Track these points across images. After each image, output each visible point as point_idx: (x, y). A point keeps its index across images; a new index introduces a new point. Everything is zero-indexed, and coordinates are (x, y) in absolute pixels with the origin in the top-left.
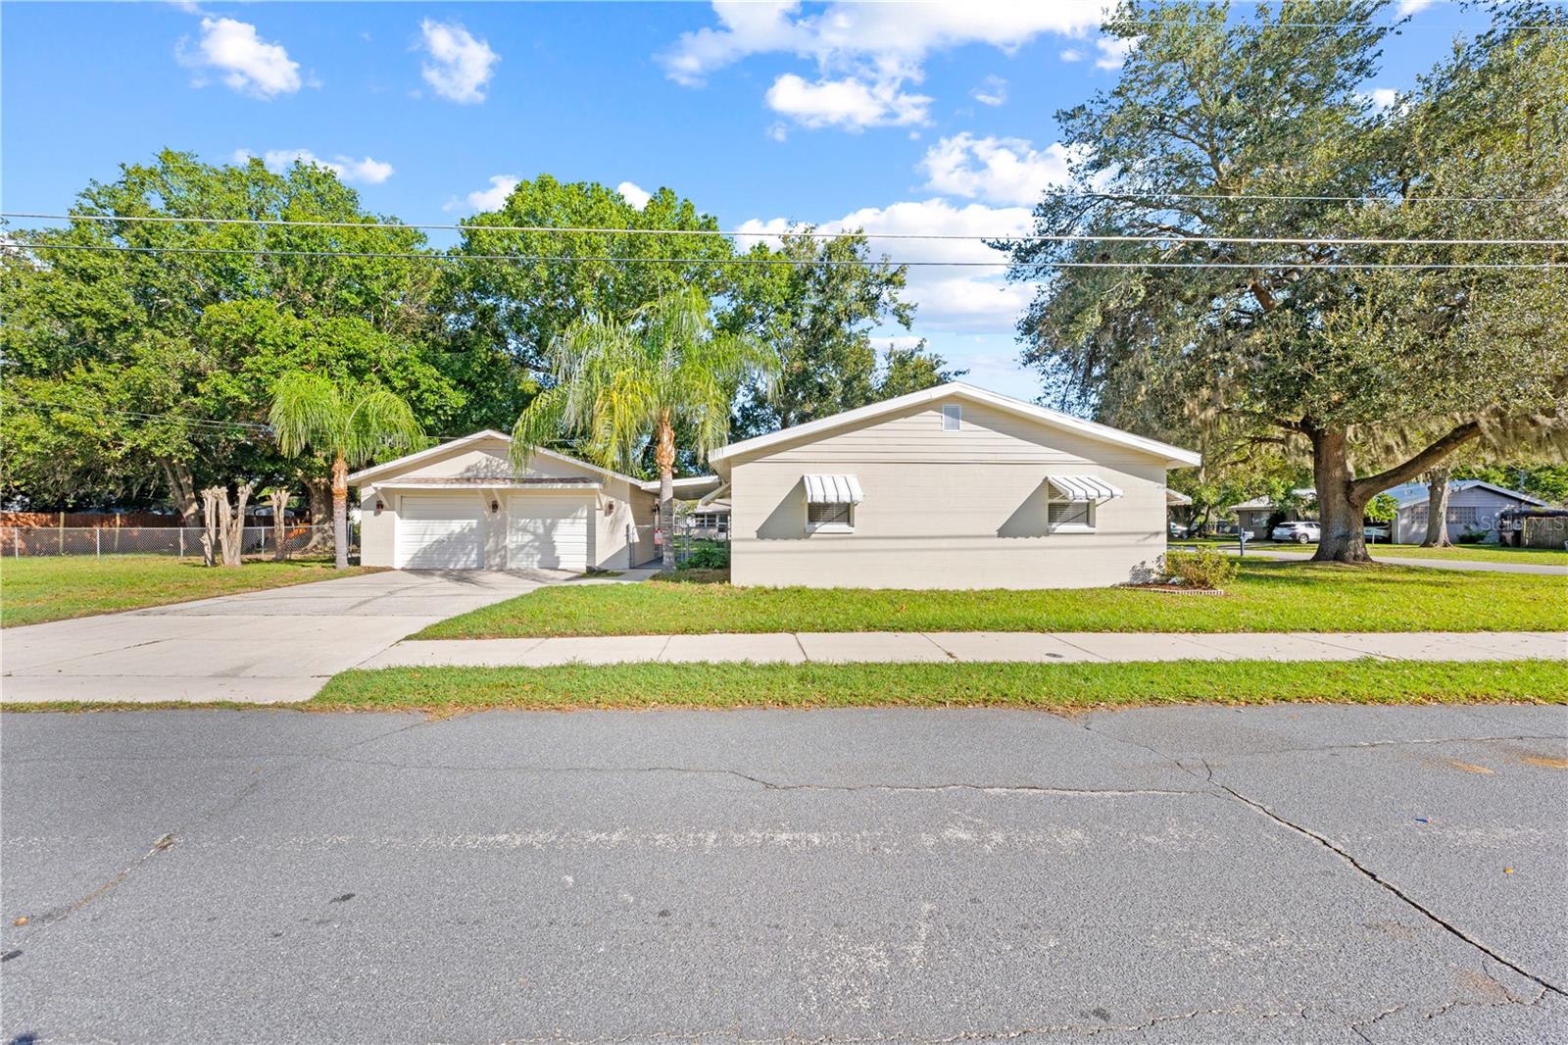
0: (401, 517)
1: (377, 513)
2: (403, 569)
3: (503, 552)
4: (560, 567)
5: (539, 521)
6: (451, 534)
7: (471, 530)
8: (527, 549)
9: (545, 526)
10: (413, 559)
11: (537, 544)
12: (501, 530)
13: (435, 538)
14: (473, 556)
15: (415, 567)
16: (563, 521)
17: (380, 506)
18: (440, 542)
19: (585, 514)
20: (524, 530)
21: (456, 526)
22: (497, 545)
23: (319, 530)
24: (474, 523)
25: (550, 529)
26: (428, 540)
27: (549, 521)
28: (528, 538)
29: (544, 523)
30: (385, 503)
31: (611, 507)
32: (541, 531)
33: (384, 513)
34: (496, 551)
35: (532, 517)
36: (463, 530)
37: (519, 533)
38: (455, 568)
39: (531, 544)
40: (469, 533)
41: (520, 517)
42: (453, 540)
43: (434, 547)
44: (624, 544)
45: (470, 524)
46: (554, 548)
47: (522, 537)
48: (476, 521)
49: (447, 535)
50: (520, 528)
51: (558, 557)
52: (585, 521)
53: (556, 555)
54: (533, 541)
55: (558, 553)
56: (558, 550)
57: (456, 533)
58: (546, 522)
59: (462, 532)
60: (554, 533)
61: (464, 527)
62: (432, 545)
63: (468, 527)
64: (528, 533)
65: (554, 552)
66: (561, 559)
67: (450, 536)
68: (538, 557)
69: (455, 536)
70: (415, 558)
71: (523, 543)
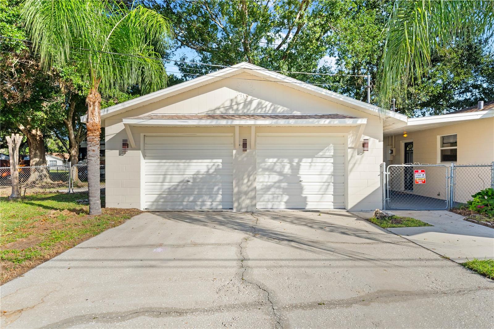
0: (145, 156)
1: (122, 153)
2: (148, 211)
3: (252, 195)
4: (308, 207)
5: (286, 161)
6: (196, 174)
7: (216, 170)
8: (273, 190)
9: (291, 166)
10: (157, 201)
11: (284, 185)
12: (250, 171)
14: (219, 197)
15: (160, 208)
17: (126, 145)
18: (185, 182)
19: (331, 153)
20: (271, 170)
21: (202, 166)
23: (37, 170)
24: (219, 161)
25: (296, 169)
26: (172, 180)
27: (296, 160)
28: (275, 178)
29: (291, 163)
30: (131, 141)
31: (365, 145)
32: (287, 170)
33: (129, 153)
35: (280, 157)
36: (209, 169)
37: (267, 173)
38: (201, 209)
39: (277, 184)
40: (215, 173)
41: (270, 157)
42: (198, 180)
43: (179, 187)
44: (378, 185)
45: (216, 164)
46: (301, 189)
47: (269, 177)
48: (221, 161)
49: (193, 175)
50: (271, 168)
51: (306, 198)
52: (332, 160)
53: (304, 196)
54: (280, 181)
55: (305, 193)
56: (305, 190)
57: (202, 173)
58: (293, 161)
59: (207, 172)
60: (300, 173)
61: (210, 167)
62: (178, 185)
63: (214, 168)
64: (275, 174)
65: (301, 193)
66: (308, 200)
67: (195, 176)
68: (286, 198)
69: (201, 176)
70: (160, 199)
71: (269, 184)
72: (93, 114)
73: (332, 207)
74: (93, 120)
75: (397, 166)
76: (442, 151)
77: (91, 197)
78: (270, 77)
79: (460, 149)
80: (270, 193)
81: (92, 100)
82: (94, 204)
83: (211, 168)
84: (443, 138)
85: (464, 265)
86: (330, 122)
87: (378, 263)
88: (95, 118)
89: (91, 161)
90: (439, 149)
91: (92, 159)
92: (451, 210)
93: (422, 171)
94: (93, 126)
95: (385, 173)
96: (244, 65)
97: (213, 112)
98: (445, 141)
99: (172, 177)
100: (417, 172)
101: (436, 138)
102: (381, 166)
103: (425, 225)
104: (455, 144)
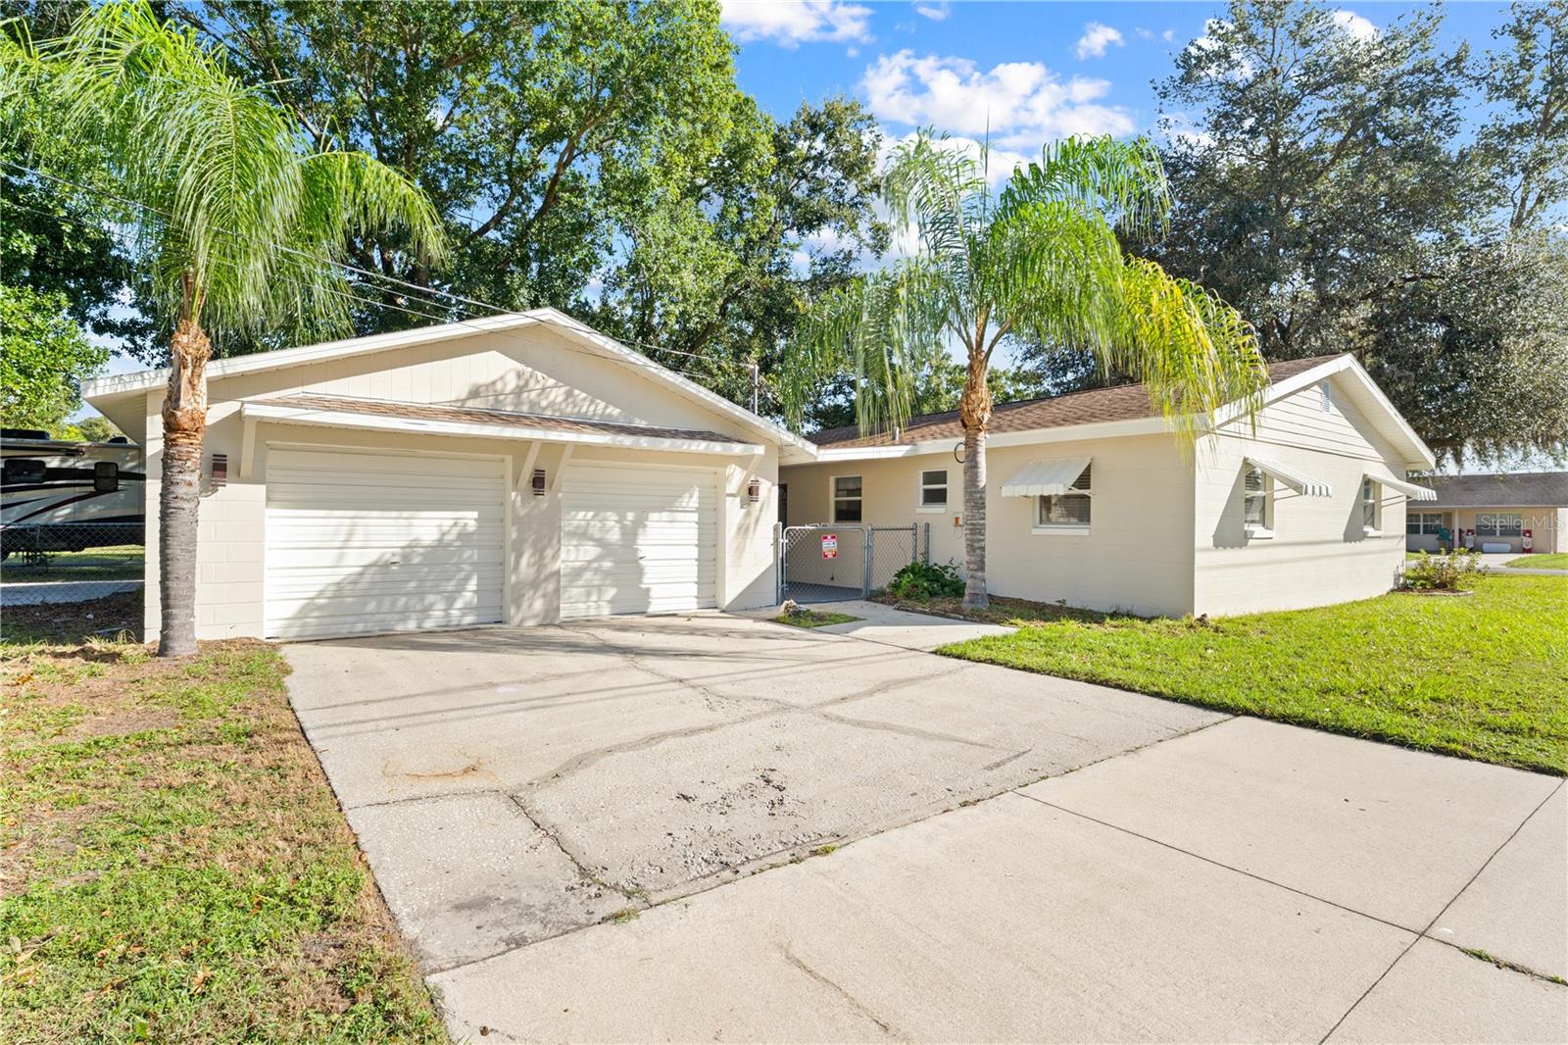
1: (205, 490)
3: (551, 587)
4: (651, 610)
5: (612, 516)
6: (411, 546)
7: (461, 536)
8: (588, 575)
9: (623, 528)
10: (300, 615)
11: (607, 565)
12: (546, 534)
13: (372, 556)
14: (469, 595)
16: (654, 516)
17: (219, 468)
18: (383, 566)
19: (694, 503)
20: (583, 535)
21: (429, 526)
22: (539, 572)
24: (470, 518)
25: (630, 535)
26: (355, 560)
27: (630, 516)
28: (590, 551)
29: (621, 521)
31: (753, 490)
32: (614, 536)
33: (228, 487)
34: (535, 585)
35: (599, 508)
36: (443, 534)
37: (575, 542)
38: (419, 628)
39: (595, 565)
40: (458, 543)
41: (579, 508)
42: (416, 560)
43: (367, 578)
44: (770, 560)
45: (462, 522)
46: (640, 572)
47: (578, 550)
48: (475, 514)
49: (403, 548)
50: (581, 531)
51: (648, 590)
52: (695, 517)
53: (643, 586)
54: (599, 558)
55: (647, 580)
56: (646, 576)
57: (426, 543)
58: (625, 518)
59: (440, 540)
60: (639, 542)
61: (445, 529)
62: (361, 574)
63: (455, 531)
64: (591, 543)
65: (641, 582)
66: (652, 594)
67: (408, 550)
68: (611, 592)
69: (421, 550)
70: (311, 611)
71: (578, 564)
72: (193, 387)
73: (696, 606)
74: (195, 405)
75: (797, 528)
76: (837, 503)
77: (174, 607)
78: (603, 349)
79: (864, 498)
80: (580, 583)
81: (191, 351)
82: (184, 625)
83: (449, 531)
84: (838, 481)
85: (935, 653)
86: (707, 448)
87: (851, 662)
88: (199, 399)
89: (181, 511)
90: (832, 499)
91: (186, 505)
92: (868, 600)
93: (833, 537)
94: (193, 419)
95: (781, 541)
96: (548, 313)
97: (459, 404)
98: (840, 487)
99: (343, 554)
100: (826, 538)
101: (828, 480)
102: (776, 529)
103: (856, 619)
104: (858, 491)
